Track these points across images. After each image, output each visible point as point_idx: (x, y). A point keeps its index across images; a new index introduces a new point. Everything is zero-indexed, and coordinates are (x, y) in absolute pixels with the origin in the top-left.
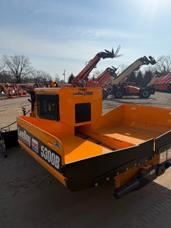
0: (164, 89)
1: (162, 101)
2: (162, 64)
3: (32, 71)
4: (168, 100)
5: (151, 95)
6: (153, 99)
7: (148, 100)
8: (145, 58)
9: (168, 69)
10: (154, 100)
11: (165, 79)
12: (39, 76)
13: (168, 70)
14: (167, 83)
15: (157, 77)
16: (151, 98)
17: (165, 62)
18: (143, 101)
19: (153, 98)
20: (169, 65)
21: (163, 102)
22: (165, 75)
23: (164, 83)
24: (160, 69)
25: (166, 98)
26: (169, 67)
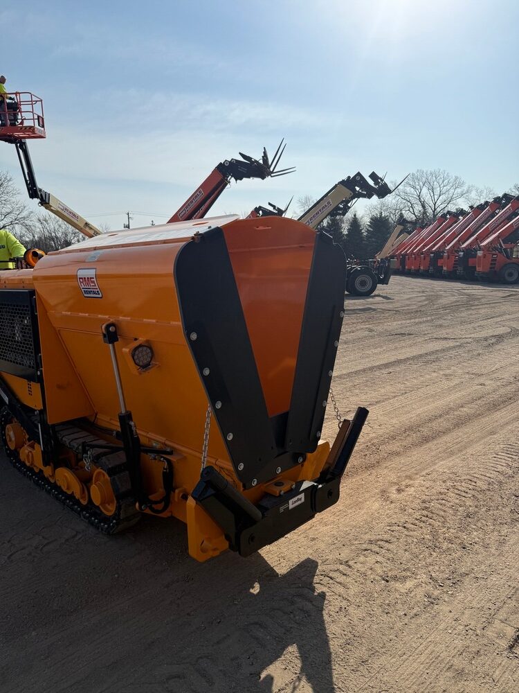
0: (422, 268)
1: (408, 302)
2: (419, 196)
3: (24, 218)
4: (425, 300)
5: (379, 286)
6: (383, 297)
7: (371, 299)
8: (358, 178)
9: (435, 209)
10: (385, 300)
11: (423, 240)
12: (47, 234)
13: (434, 212)
14: (429, 249)
15: (401, 233)
16: (379, 296)
17: (425, 190)
18: (354, 303)
19: (384, 295)
20: (436, 197)
21: (408, 305)
22: (423, 228)
23: (419, 250)
24: (411, 210)
25: (421, 295)
26: (438, 203)
